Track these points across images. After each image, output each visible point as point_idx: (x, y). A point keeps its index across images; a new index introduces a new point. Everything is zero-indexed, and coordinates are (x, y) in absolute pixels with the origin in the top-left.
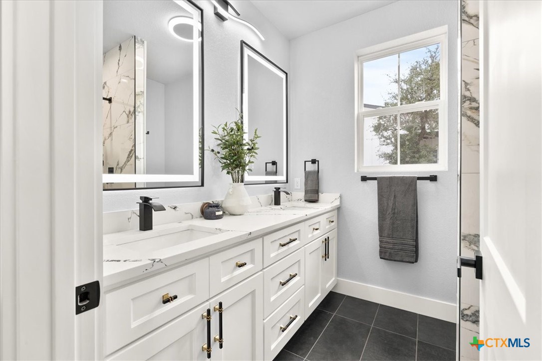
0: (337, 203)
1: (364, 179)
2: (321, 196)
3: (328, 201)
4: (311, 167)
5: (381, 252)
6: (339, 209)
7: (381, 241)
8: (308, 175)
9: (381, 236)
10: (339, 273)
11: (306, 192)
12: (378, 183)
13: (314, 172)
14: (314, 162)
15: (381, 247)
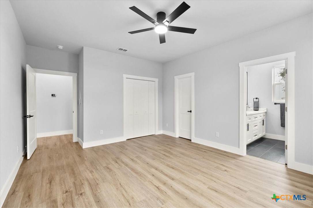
0: (266, 111)
1: (275, 104)
2: (259, 109)
3: (262, 110)
4: (255, 100)
5: (281, 125)
6: (266, 113)
7: (281, 122)
8: (255, 103)
9: (281, 120)
10: (266, 132)
11: (254, 108)
12: (280, 105)
13: (257, 102)
14: (257, 98)
15: (281, 123)
